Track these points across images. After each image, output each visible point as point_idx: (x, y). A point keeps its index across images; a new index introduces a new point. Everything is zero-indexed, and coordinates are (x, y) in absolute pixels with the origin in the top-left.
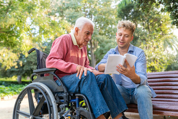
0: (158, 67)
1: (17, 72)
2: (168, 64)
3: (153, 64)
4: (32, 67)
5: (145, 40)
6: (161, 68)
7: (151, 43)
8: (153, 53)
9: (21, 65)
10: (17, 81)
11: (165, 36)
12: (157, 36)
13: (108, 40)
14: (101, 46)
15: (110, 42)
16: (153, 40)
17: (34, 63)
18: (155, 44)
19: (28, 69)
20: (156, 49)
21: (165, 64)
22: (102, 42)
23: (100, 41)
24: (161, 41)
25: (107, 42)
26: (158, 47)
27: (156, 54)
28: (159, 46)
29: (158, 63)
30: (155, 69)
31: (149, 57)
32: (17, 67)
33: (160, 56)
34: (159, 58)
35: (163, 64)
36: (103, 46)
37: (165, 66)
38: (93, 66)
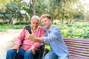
0: (70, 16)
2: (75, 15)
3: (67, 15)
6: (71, 17)
7: (68, 4)
8: (68, 9)
16: (69, 2)
21: (73, 15)
22: (40, 1)
34: (71, 12)
35: (72, 15)
36: (40, 3)
37: (73, 16)
38: (34, 14)
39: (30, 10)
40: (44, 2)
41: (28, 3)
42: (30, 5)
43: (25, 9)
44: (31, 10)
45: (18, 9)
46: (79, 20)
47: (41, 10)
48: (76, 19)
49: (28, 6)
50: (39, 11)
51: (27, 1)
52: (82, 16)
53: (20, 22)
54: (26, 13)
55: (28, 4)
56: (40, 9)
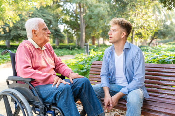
0: (145, 34)
1: (4, 37)
2: (154, 31)
3: (140, 31)
4: (19, 32)
5: (134, 6)
6: (148, 35)
7: (140, 10)
8: (141, 20)
9: (8, 31)
10: (6, 45)
11: (155, 2)
12: (147, 3)
13: (98, 4)
14: (90, 11)
15: (100, 7)
16: (142, 7)
17: (21, 28)
18: (144, 11)
19: (15, 34)
20: (145, 16)
21: (152, 31)
22: (91, 6)
23: (89, 5)
24: (150, 7)
25: (96, 7)
26: (146, 14)
27: (145, 21)
28: (148, 12)
29: (145, 30)
30: (142, 35)
31: (137, 24)
32: (3, 33)
33: (148, 23)
34: (146, 25)
35: (150, 31)
36: (92, 11)
37: (152, 33)
38: (82, 30)
39: (76, 23)
40: (98, 9)
41: (71, 10)
42: (75, 15)
43: (66, 22)
44: (78, 23)
45: (52, 21)
46: (168, 41)
47: (94, 23)
48: (161, 39)
49: (72, 16)
50: (91, 25)
51: (70, 8)
52: (171, 33)
53: (58, 44)
54: (68, 29)
55: (71, 12)
56: (92, 21)
